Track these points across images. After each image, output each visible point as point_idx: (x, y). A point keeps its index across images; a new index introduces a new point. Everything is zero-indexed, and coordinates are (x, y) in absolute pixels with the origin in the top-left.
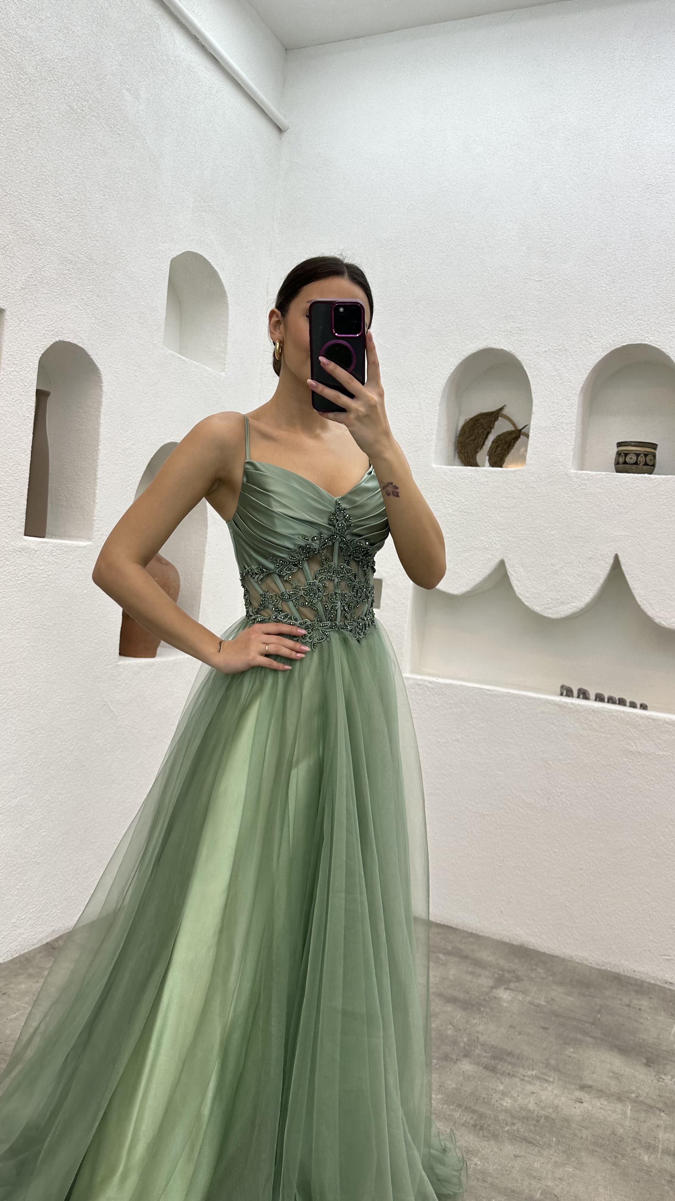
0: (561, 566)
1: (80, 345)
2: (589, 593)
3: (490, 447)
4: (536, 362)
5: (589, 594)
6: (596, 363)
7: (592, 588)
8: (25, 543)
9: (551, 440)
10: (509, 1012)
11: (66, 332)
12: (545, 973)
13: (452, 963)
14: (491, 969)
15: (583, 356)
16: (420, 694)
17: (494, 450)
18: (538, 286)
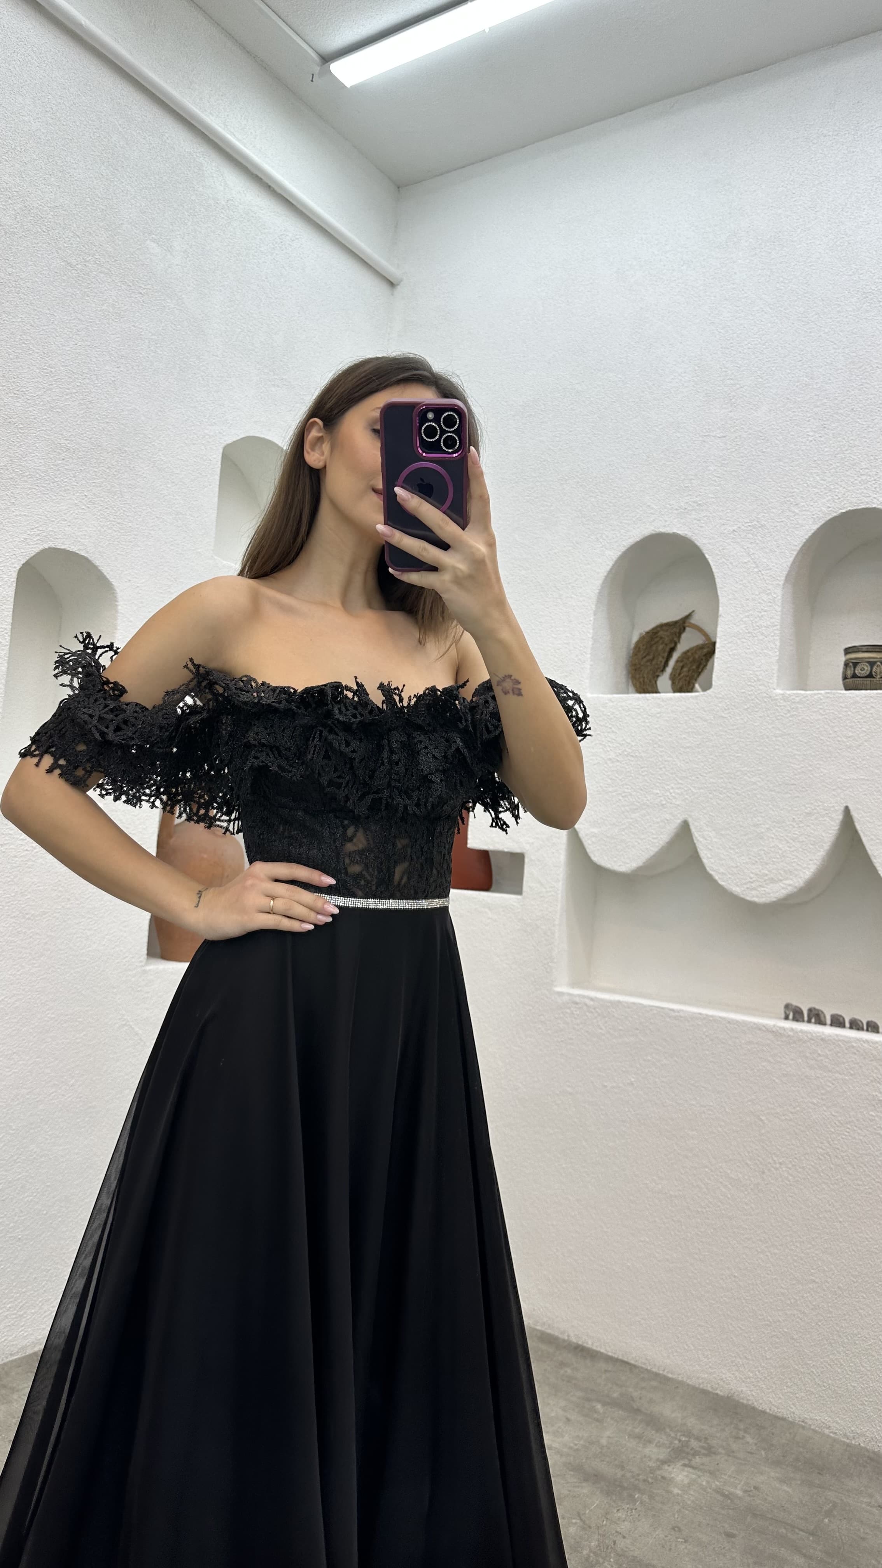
0: (767, 826)
1: (82, 553)
2: (809, 864)
3: (674, 669)
4: (721, 546)
5: (809, 866)
6: (805, 541)
7: (813, 858)
9: (747, 651)
10: (679, 1504)
11: (60, 536)
12: (756, 1444)
13: (612, 1419)
14: (671, 1433)
15: (787, 533)
16: (578, 1015)
17: (678, 671)
18: (720, 444)
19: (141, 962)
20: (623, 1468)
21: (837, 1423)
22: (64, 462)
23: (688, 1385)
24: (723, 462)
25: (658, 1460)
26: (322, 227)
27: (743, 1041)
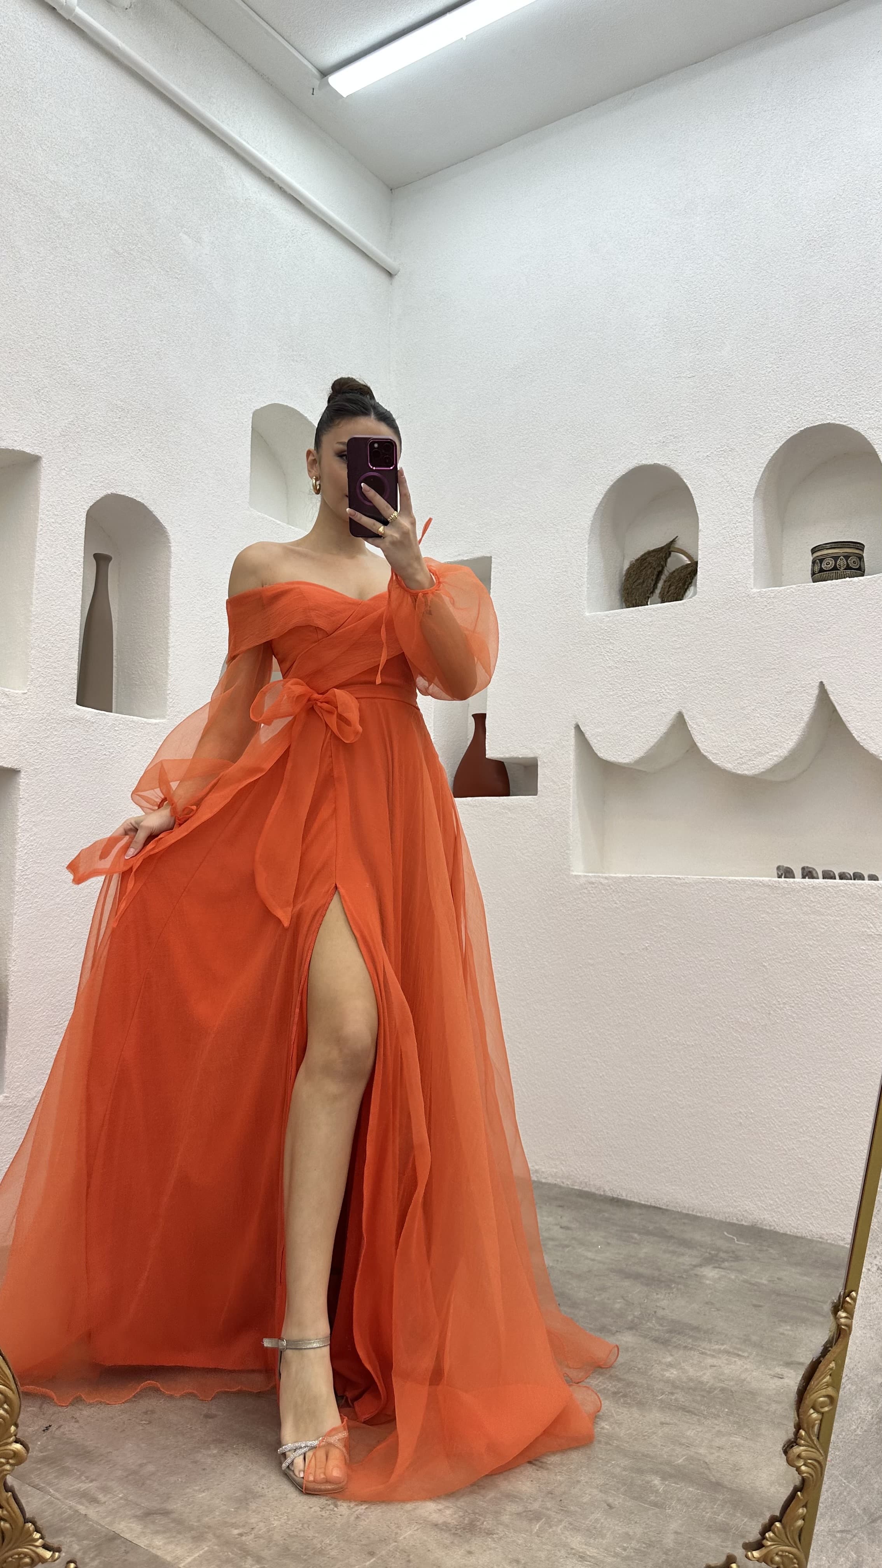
0: (753, 708)
1: (139, 499)
3: (662, 588)
6: (770, 458)
8: (78, 712)
9: (726, 560)
10: (711, 1289)
11: (120, 484)
14: (702, 1249)
15: (754, 453)
16: (595, 894)
17: (667, 590)
18: (691, 383)
20: (659, 1270)
22: (121, 420)
24: (694, 398)
25: (691, 1265)
26: (327, 223)
27: (742, 898)
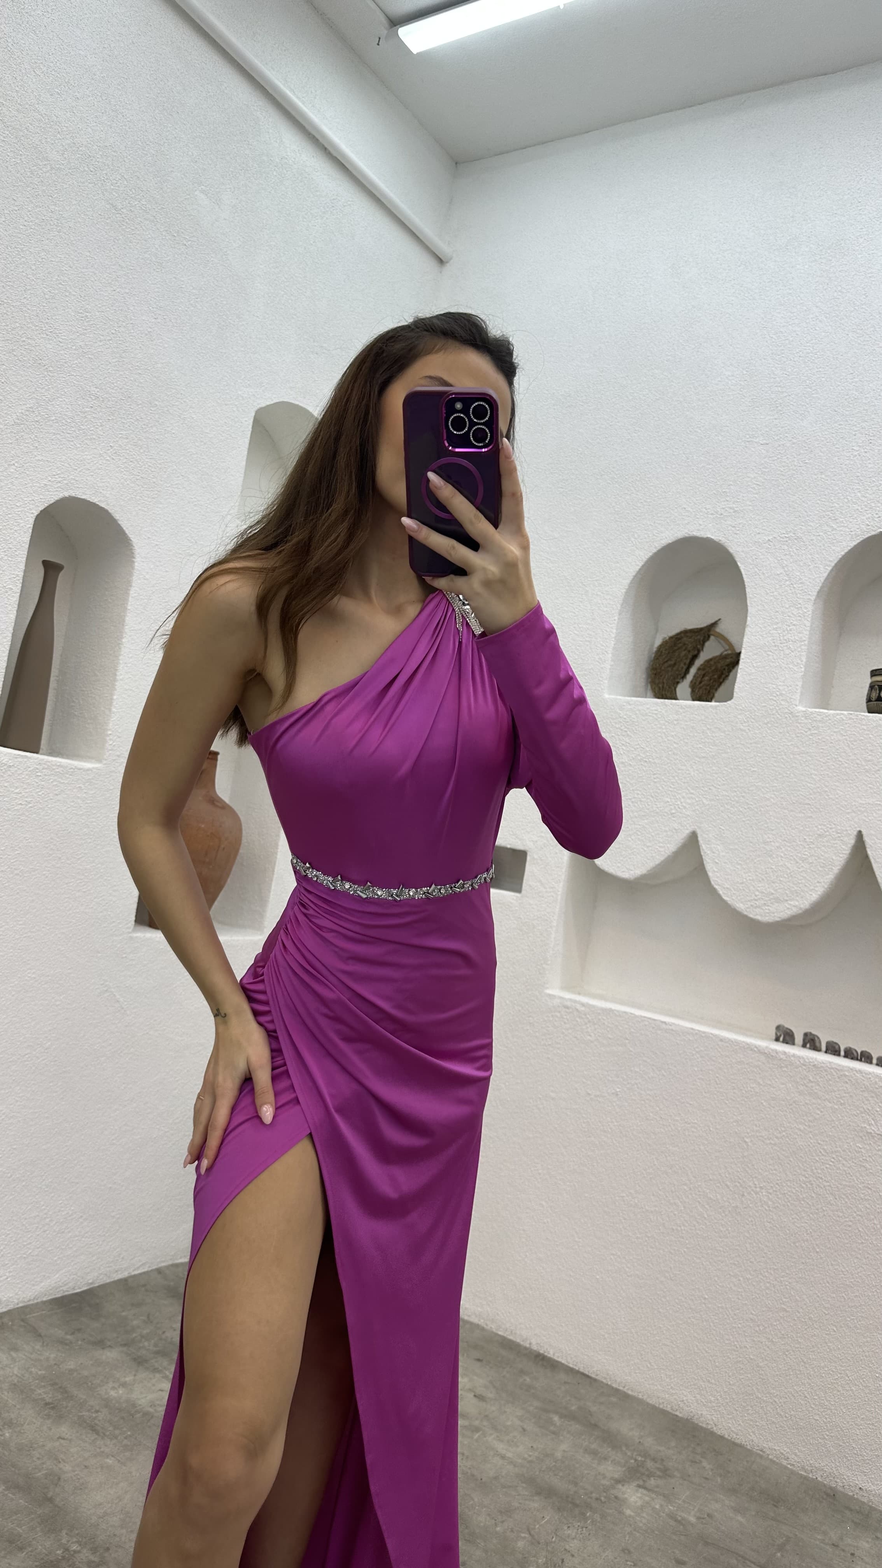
0: (777, 844)
1: (103, 506)
2: (817, 886)
3: (694, 676)
4: (755, 555)
5: (816, 889)
6: (840, 557)
7: (822, 880)
9: (772, 664)
10: (631, 1526)
11: (80, 485)
12: (712, 1470)
13: (569, 1432)
14: (627, 1451)
15: (823, 547)
16: (568, 1020)
17: (699, 679)
18: (763, 451)
19: (127, 928)
20: (576, 1484)
21: (796, 1455)
22: (93, 410)
23: (648, 1404)
24: (764, 470)
25: (612, 1478)
26: (375, 194)
27: (733, 1061)
